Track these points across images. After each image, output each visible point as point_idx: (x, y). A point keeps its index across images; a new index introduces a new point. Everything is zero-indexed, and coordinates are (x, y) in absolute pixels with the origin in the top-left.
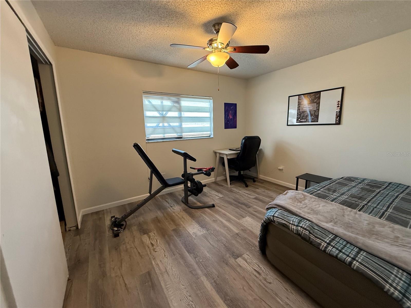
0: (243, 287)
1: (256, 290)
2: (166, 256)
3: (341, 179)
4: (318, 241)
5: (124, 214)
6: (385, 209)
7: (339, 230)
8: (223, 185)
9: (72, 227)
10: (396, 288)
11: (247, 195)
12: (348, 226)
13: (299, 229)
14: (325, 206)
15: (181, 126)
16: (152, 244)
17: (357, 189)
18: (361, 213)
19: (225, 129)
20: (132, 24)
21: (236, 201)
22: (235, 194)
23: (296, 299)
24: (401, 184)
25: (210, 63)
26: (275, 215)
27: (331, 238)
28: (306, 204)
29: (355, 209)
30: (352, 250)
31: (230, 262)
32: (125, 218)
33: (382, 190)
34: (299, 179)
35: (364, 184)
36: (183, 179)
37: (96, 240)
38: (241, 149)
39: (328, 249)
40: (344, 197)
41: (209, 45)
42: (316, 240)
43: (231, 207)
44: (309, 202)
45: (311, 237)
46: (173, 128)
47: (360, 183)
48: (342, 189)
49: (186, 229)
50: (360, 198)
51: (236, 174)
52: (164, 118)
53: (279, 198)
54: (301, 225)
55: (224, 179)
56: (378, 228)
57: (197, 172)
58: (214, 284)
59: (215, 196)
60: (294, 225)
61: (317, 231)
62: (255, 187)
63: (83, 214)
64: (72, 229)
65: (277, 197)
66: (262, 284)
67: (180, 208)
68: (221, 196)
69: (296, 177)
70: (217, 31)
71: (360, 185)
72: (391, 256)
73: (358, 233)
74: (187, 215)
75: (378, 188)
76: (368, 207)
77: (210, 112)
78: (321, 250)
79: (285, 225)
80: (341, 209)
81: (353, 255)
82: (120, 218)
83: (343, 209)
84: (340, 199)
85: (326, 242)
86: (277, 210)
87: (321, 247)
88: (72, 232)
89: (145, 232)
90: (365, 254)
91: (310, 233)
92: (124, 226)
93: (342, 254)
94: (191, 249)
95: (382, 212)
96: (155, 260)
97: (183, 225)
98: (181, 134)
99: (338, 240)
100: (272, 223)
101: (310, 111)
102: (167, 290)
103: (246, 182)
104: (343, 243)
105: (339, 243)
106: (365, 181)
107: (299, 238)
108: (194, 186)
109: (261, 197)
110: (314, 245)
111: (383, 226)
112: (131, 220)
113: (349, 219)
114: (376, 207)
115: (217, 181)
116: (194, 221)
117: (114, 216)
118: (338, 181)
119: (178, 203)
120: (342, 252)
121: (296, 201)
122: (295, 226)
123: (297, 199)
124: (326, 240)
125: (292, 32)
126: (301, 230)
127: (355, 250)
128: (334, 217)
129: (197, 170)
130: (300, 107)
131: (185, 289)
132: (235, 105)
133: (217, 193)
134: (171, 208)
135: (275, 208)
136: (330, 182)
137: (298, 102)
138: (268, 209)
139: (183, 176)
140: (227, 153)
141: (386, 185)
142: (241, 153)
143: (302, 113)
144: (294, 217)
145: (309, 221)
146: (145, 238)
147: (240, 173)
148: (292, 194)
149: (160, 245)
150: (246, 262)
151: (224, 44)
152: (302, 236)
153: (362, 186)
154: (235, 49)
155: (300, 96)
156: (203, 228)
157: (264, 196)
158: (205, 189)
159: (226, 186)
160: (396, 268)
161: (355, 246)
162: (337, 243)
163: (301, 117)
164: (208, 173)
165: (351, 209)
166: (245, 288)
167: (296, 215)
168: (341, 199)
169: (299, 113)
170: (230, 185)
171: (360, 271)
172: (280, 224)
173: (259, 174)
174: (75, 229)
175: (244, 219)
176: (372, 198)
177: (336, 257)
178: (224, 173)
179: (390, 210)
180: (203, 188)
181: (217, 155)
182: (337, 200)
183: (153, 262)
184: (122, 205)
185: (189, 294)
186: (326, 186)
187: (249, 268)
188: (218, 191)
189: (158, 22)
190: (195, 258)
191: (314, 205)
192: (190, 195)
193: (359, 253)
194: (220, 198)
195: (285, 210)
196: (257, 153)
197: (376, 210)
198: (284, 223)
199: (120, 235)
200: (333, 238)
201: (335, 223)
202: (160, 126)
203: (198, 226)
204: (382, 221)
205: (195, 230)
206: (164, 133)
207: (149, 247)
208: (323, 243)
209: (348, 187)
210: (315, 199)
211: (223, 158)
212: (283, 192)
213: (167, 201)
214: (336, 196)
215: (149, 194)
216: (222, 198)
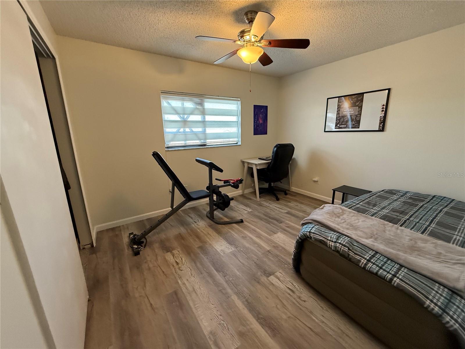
0: (276, 306)
1: (290, 308)
2: (193, 275)
3: (381, 191)
4: (358, 258)
5: (143, 231)
6: (427, 224)
7: (380, 247)
8: (252, 198)
9: (86, 245)
10: (436, 304)
11: (278, 209)
12: (389, 242)
13: (338, 246)
14: (364, 221)
15: (204, 132)
16: (176, 262)
17: (399, 203)
18: (403, 228)
19: (254, 135)
20: (149, 10)
21: (266, 216)
22: (265, 208)
23: (332, 317)
24: (445, 197)
25: (240, 59)
26: (311, 231)
27: (371, 255)
28: (345, 219)
29: (396, 224)
30: (393, 267)
31: (262, 280)
32: (144, 235)
33: (425, 204)
34: (336, 191)
35: (407, 198)
36: (208, 191)
37: (114, 258)
38: (272, 158)
39: (368, 266)
40: (385, 212)
41: (240, 37)
42: (355, 257)
43: (261, 223)
44: (348, 217)
45: (351, 254)
46: (195, 134)
47: (402, 196)
48: (383, 203)
49: (213, 246)
50: (402, 213)
51: (266, 185)
52: (185, 123)
53: (315, 212)
54: (340, 242)
55: (252, 192)
56: (420, 244)
57: (223, 184)
58: (246, 303)
59: (243, 210)
60: (332, 241)
61: (357, 247)
62: (286, 201)
63: (97, 231)
64: (86, 247)
65: (313, 211)
66: (296, 303)
67: (205, 224)
68: (250, 210)
69: (332, 190)
70: (249, 21)
71: (402, 198)
72: (433, 273)
73: (399, 250)
74: (213, 231)
75: (421, 202)
76: (410, 222)
77: (238, 116)
78: (361, 267)
79: (323, 242)
80: (381, 225)
81: (393, 272)
82: (139, 234)
83: (384, 225)
84: (380, 213)
85: (365, 259)
86: (314, 225)
87: (360, 264)
88: (87, 250)
89: (168, 249)
90: (406, 270)
91: (349, 249)
92: (145, 243)
93: (382, 271)
94: (220, 267)
95: (424, 227)
96: (181, 279)
97: (210, 242)
98: (205, 141)
99: (378, 257)
100: (308, 239)
101: (351, 116)
102: (196, 309)
103: (277, 195)
104: (384, 260)
105: (380, 260)
106: (408, 194)
107: (337, 254)
108: (220, 200)
109: (293, 211)
110: (353, 262)
111: (426, 241)
112: (151, 237)
113: (391, 235)
114: (418, 222)
115: (244, 194)
116: (221, 238)
117: (133, 233)
118: (379, 194)
119: (202, 218)
120: (383, 268)
121: (334, 216)
122: (333, 243)
123: (335, 214)
124: (366, 257)
125: (336, 23)
126: (340, 247)
127: (396, 266)
128: (375, 233)
129: (223, 181)
130: (339, 110)
131: (215, 308)
132: (266, 107)
133: (245, 207)
134: (195, 224)
135: (311, 223)
136: (370, 196)
137: (338, 105)
138: (303, 224)
139: (208, 188)
140: (257, 163)
141: (430, 198)
142: (272, 162)
143: (341, 118)
144: (332, 233)
145: (348, 237)
146: (169, 256)
147: (270, 185)
148: (330, 208)
149: (185, 263)
150: (279, 280)
151: (258, 37)
152: (341, 252)
153: (404, 200)
154: (270, 43)
155: (341, 98)
156: (232, 245)
157: (297, 210)
158: (232, 203)
159: (255, 199)
160: (437, 285)
161: (396, 263)
162: (377, 260)
163: (341, 122)
164: (236, 185)
165: (392, 224)
166: (278, 306)
167: (334, 231)
168: (382, 213)
169: (338, 118)
170: (260, 198)
171: (401, 288)
172: (316, 240)
173: (291, 186)
174: (90, 247)
175: (276, 234)
176: (415, 213)
177: (376, 274)
178: (253, 185)
179: (433, 225)
180: (231, 201)
181: (245, 165)
182: (378, 214)
183: (179, 281)
184: (140, 221)
185: (219, 313)
186: (366, 199)
187: (282, 286)
188: (247, 205)
189: (180, 8)
190: (224, 277)
191: (353, 220)
192: (215, 210)
193: (401, 270)
194: (249, 213)
195: (323, 226)
196: (290, 162)
197: (418, 225)
198: (321, 239)
199: (141, 253)
200: (373, 254)
201: (376, 239)
202: (180, 132)
203: (226, 243)
204: (425, 236)
205: (223, 248)
206: (186, 140)
207: (173, 266)
208: (362, 259)
209: (389, 200)
210: (354, 214)
211: (252, 168)
212: (318, 206)
213: (189, 216)
214: (376, 210)
215: (171, 208)
216: (251, 213)
